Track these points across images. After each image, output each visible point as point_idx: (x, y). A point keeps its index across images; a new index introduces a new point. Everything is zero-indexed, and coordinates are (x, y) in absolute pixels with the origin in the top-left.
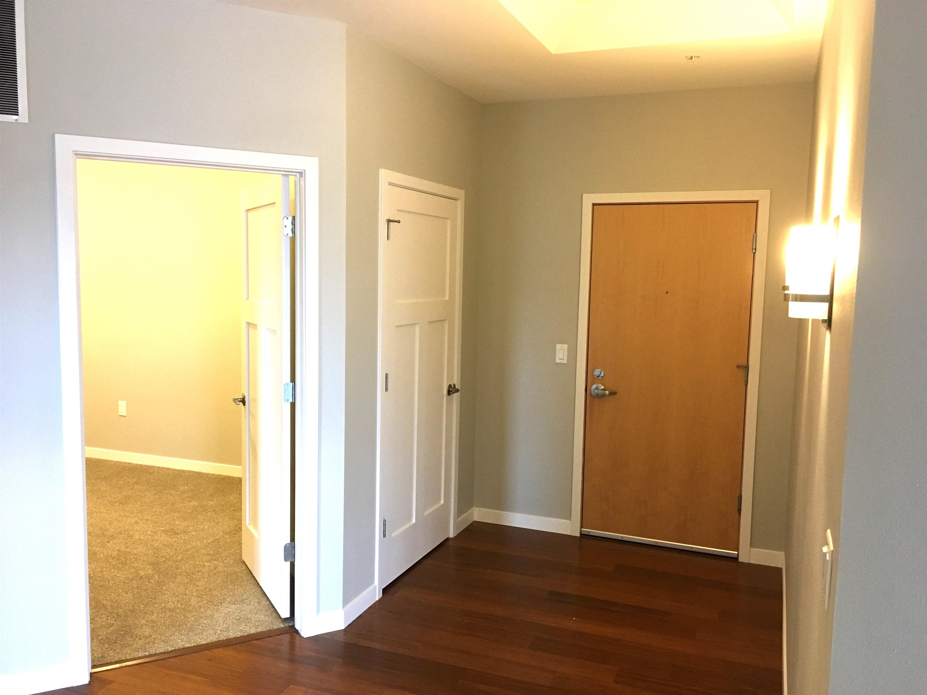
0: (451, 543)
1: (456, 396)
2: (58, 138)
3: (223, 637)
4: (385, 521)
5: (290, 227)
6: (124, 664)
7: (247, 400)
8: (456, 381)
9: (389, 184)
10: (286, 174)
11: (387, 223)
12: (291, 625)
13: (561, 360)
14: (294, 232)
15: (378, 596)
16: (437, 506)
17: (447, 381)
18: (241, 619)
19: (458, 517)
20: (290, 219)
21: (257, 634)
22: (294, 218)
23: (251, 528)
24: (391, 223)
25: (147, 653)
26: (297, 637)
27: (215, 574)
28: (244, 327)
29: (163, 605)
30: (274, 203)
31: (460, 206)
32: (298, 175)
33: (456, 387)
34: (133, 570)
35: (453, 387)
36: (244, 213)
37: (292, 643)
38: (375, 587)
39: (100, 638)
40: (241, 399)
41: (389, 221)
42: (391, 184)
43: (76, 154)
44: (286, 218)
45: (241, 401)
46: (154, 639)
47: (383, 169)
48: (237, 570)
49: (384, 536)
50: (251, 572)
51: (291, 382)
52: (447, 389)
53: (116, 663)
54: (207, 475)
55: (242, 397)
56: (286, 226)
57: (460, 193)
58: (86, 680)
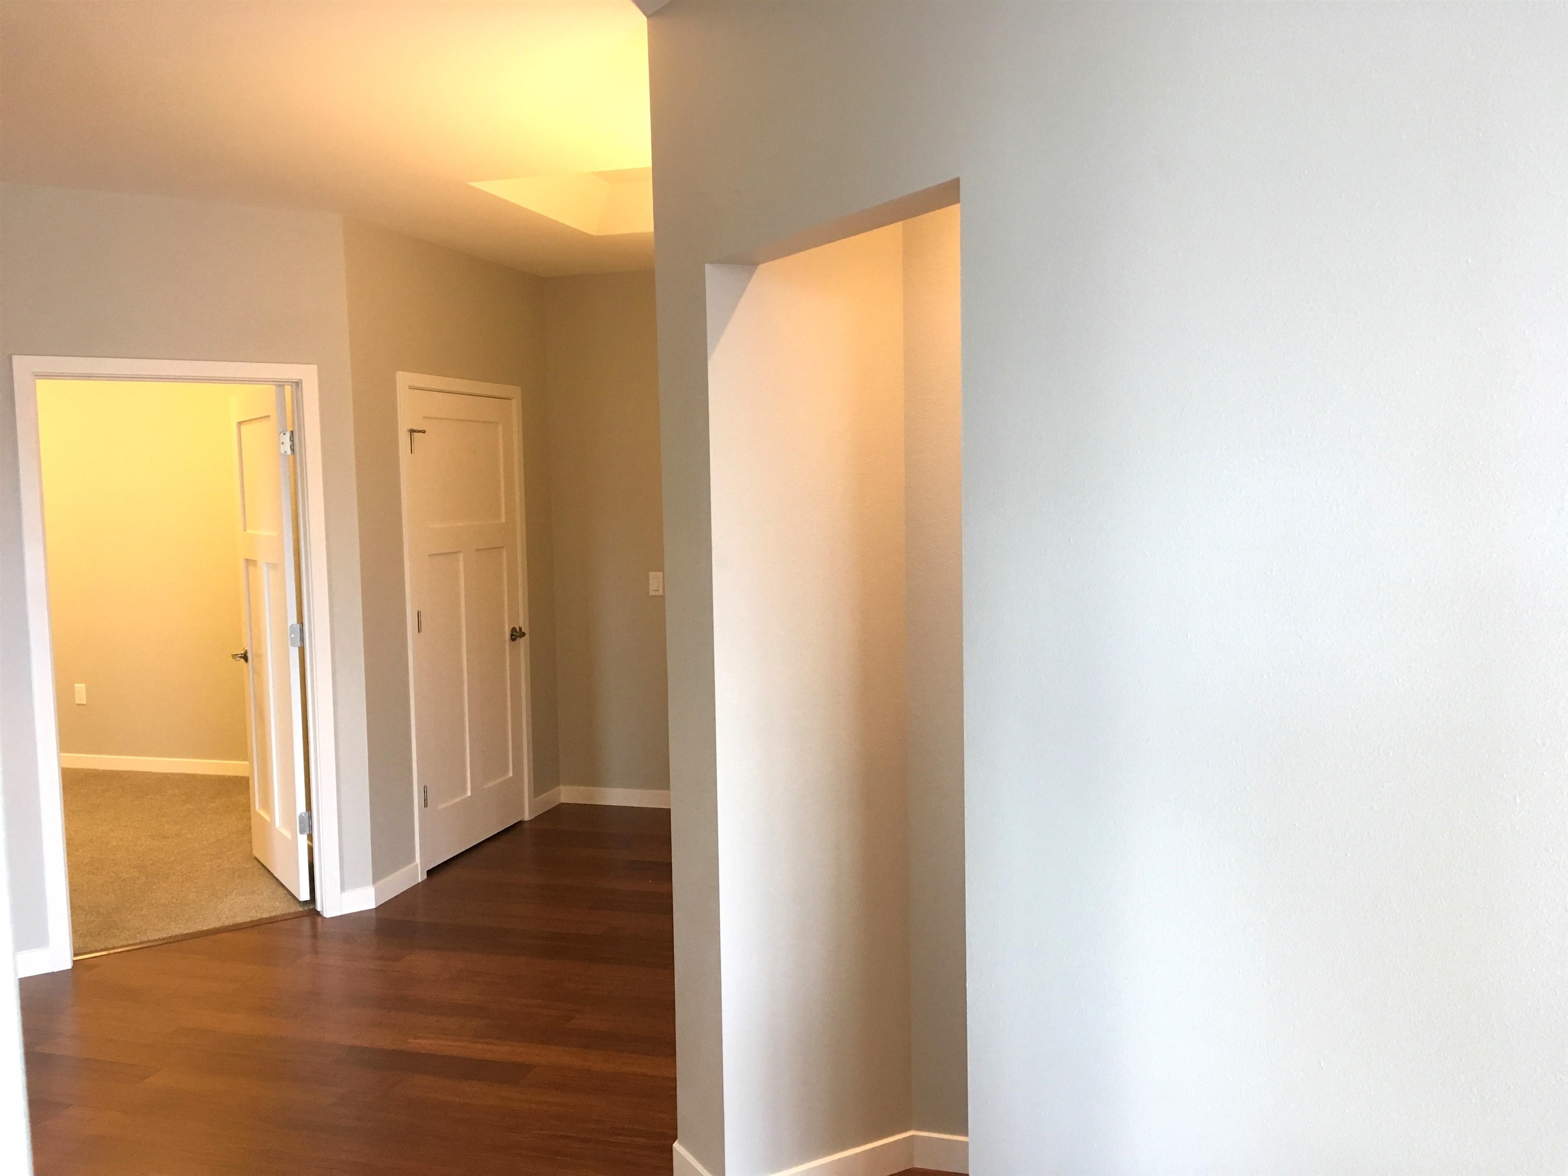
0: (526, 826)
1: (523, 642)
2: (17, 360)
3: (227, 923)
4: (425, 787)
5: (288, 443)
6: (112, 952)
7: (249, 655)
8: (522, 622)
9: (409, 388)
10: (280, 385)
11: (410, 433)
12: (311, 909)
13: (657, 592)
14: (293, 449)
15: (421, 877)
16: (503, 779)
17: (509, 625)
18: (251, 907)
19: (535, 797)
20: (288, 435)
21: (271, 918)
22: (292, 433)
23: (262, 813)
24: (414, 433)
25: (138, 941)
26: (319, 919)
27: (218, 871)
28: (242, 564)
29: (154, 901)
30: (269, 416)
31: (515, 406)
32: (294, 384)
33: (523, 631)
34: (112, 874)
35: (518, 631)
36: (234, 427)
37: (314, 925)
38: (418, 865)
39: (80, 933)
40: (242, 654)
41: (412, 431)
42: (411, 388)
43: (35, 375)
44: (282, 433)
45: (241, 657)
46: (146, 930)
47: (400, 372)
48: (247, 866)
49: (426, 805)
50: (263, 866)
51: (298, 623)
52: (510, 633)
53: (102, 950)
54: (204, 776)
55: (243, 652)
56: (283, 443)
57: (514, 391)
58: (69, 966)
